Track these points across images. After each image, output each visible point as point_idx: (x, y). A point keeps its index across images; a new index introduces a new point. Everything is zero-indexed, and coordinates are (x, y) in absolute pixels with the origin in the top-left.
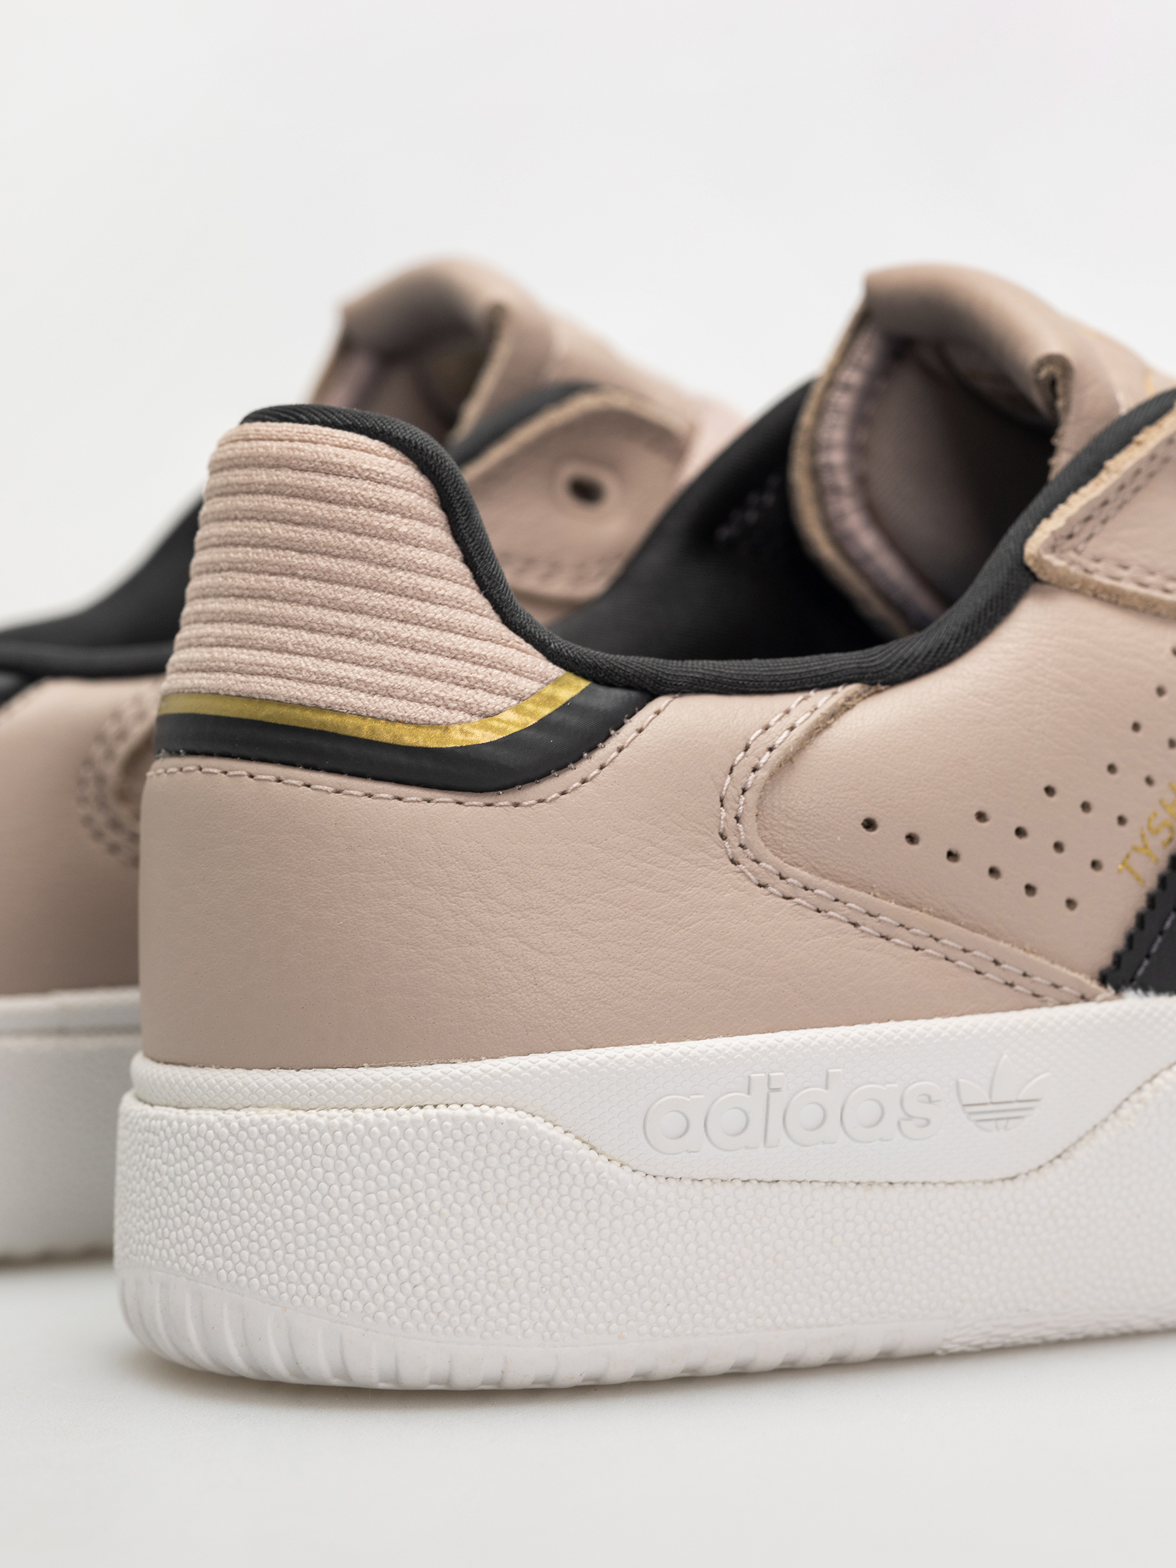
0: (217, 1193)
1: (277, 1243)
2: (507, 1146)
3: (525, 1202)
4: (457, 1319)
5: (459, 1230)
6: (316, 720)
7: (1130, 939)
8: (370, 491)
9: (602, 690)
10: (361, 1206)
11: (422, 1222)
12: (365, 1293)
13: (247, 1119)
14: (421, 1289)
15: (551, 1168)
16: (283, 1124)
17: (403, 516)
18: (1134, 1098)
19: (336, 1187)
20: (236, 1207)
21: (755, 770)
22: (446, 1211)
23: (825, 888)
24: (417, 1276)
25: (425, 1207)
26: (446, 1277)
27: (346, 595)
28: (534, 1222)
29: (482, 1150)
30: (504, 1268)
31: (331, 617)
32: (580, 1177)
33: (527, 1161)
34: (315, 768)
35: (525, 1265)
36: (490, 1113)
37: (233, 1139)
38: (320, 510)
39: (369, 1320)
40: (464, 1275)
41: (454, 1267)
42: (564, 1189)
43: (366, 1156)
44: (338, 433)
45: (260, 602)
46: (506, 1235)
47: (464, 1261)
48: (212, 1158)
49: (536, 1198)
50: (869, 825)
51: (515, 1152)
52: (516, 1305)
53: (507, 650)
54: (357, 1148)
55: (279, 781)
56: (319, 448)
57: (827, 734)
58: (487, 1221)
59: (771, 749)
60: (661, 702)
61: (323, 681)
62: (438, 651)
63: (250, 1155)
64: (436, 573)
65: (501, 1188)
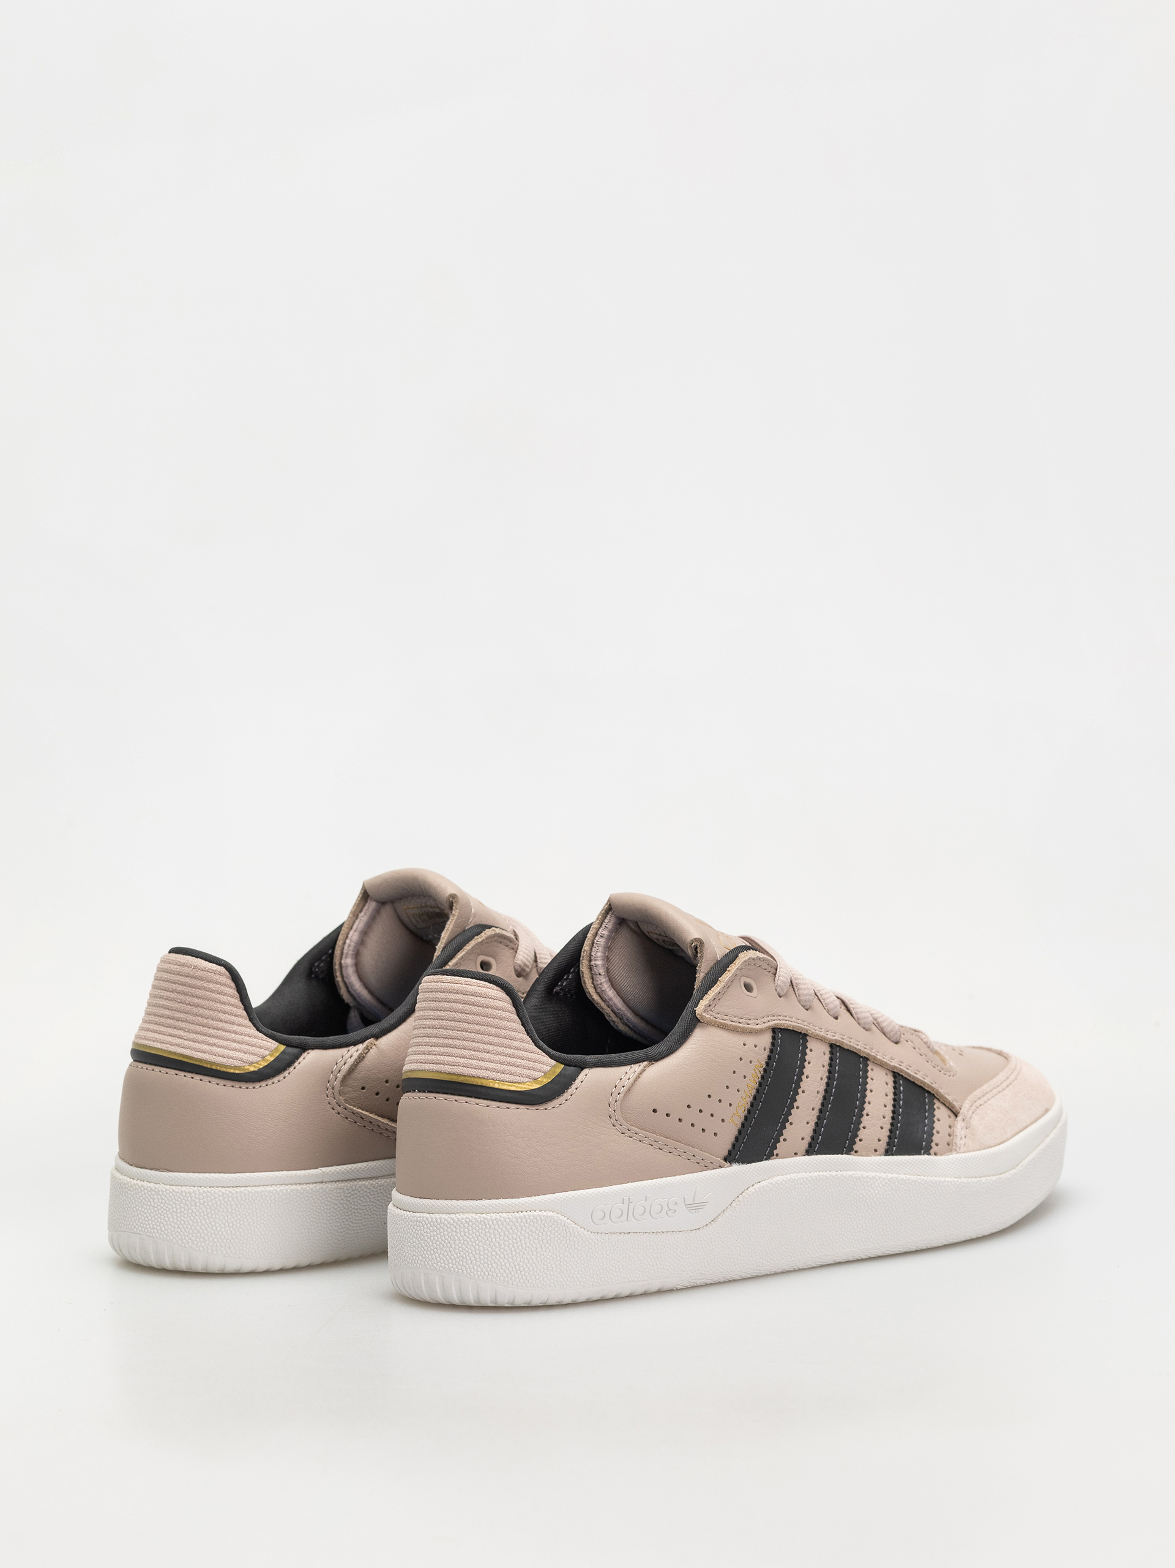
0: (449, 1242)
1: (473, 1258)
2: (550, 1224)
3: (556, 1243)
4: (534, 1282)
5: (535, 1253)
6: (479, 1082)
7: (734, 1146)
8: (492, 1002)
9: (568, 1068)
10: (503, 1245)
11: (523, 1250)
12: (504, 1274)
13: (461, 1217)
14: (523, 1272)
15: (564, 1231)
16: (474, 1219)
17: (503, 1011)
18: (736, 1200)
19: (494, 1240)
20: (457, 1247)
21: (619, 1094)
22: (531, 1246)
23: (642, 1133)
24: (521, 1268)
25: (524, 1245)
26: (531, 1268)
27: (486, 1038)
28: (558, 1249)
29: (542, 1225)
30: (549, 1264)
31: (481, 1046)
32: (573, 1234)
33: (557, 1229)
34: (479, 1098)
35: (555, 1264)
36: (545, 1213)
37: (455, 1224)
38: (475, 1009)
39: (506, 1283)
40: (537, 1267)
41: (533, 1265)
42: (568, 1238)
43: (504, 1229)
44: (478, 981)
45: (454, 1040)
46: (550, 1254)
47: (536, 1263)
48: (447, 1231)
49: (559, 1241)
50: (655, 1111)
51: (553, 1226)
52: (553, 1277)
53: (538, 1056)
54: (501, 1226)
55: (466, 1102)
56: (473, 987)
57: (639, 1080)
58: (544, 1249)
59: (623, 1087)
60: (586, 1071)
61: (481, 1068)
62: (518, 1057)
63: (462, 1229)
64: (515, 1030)
65: (548, 1238)
